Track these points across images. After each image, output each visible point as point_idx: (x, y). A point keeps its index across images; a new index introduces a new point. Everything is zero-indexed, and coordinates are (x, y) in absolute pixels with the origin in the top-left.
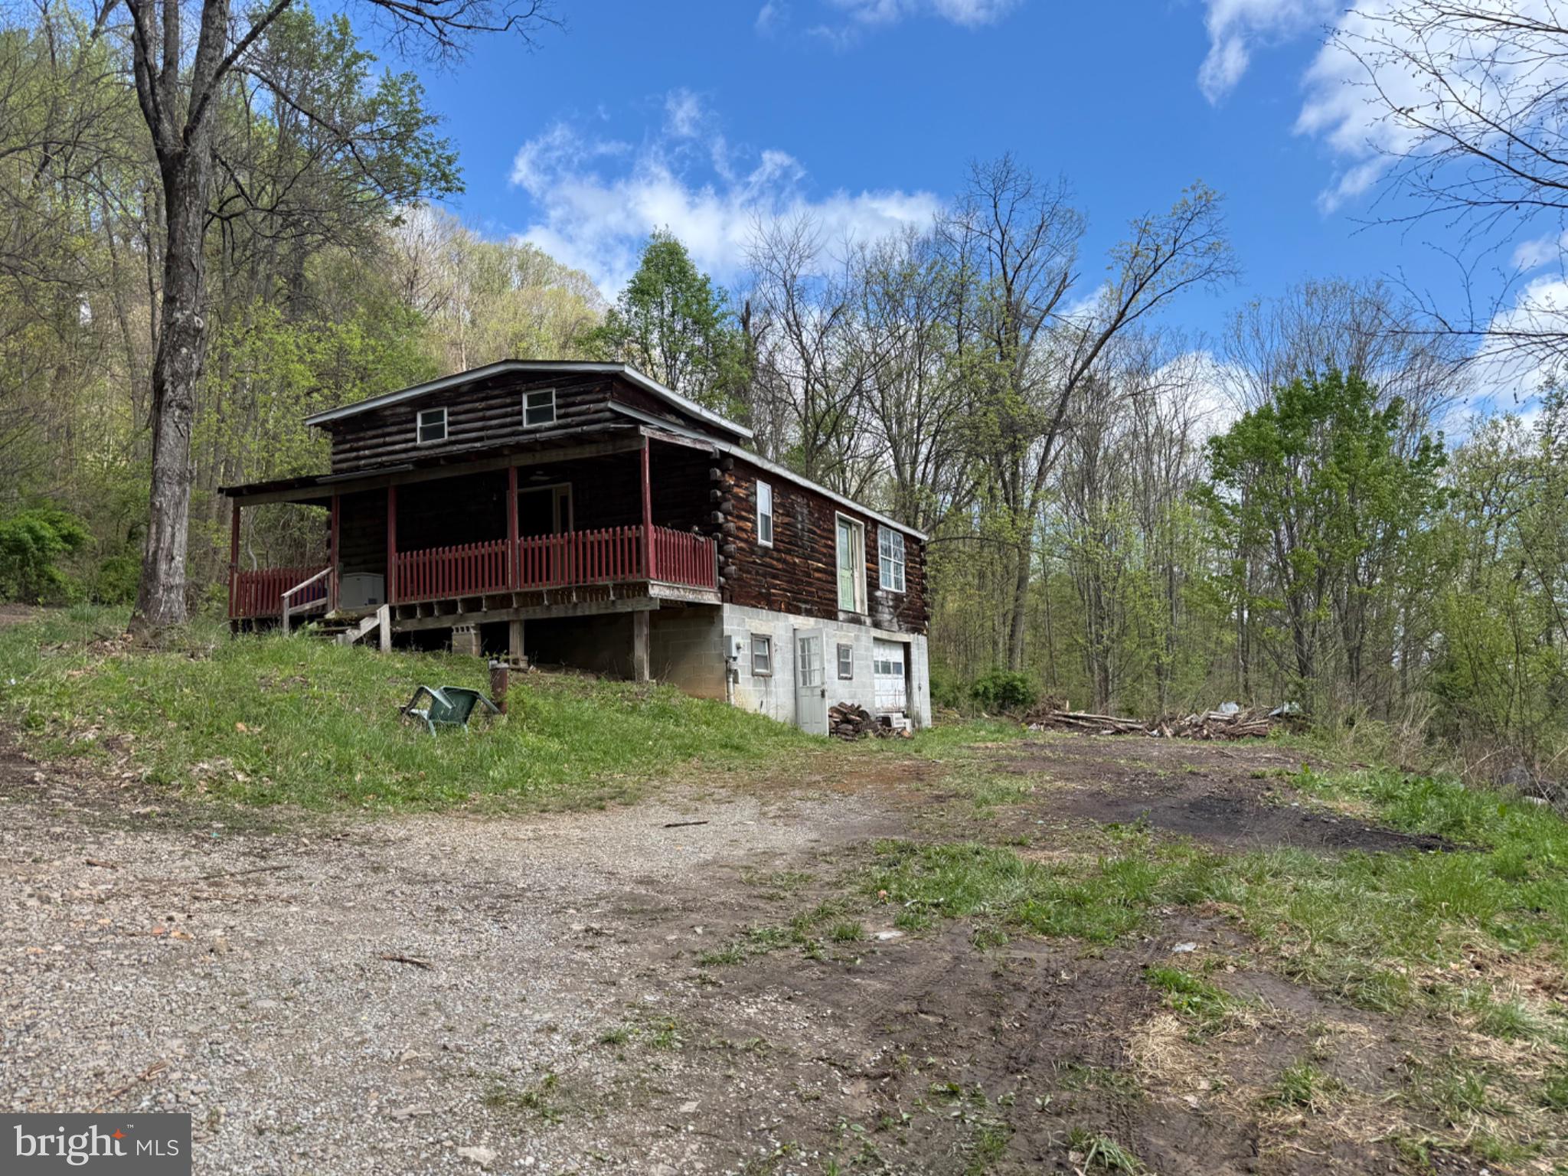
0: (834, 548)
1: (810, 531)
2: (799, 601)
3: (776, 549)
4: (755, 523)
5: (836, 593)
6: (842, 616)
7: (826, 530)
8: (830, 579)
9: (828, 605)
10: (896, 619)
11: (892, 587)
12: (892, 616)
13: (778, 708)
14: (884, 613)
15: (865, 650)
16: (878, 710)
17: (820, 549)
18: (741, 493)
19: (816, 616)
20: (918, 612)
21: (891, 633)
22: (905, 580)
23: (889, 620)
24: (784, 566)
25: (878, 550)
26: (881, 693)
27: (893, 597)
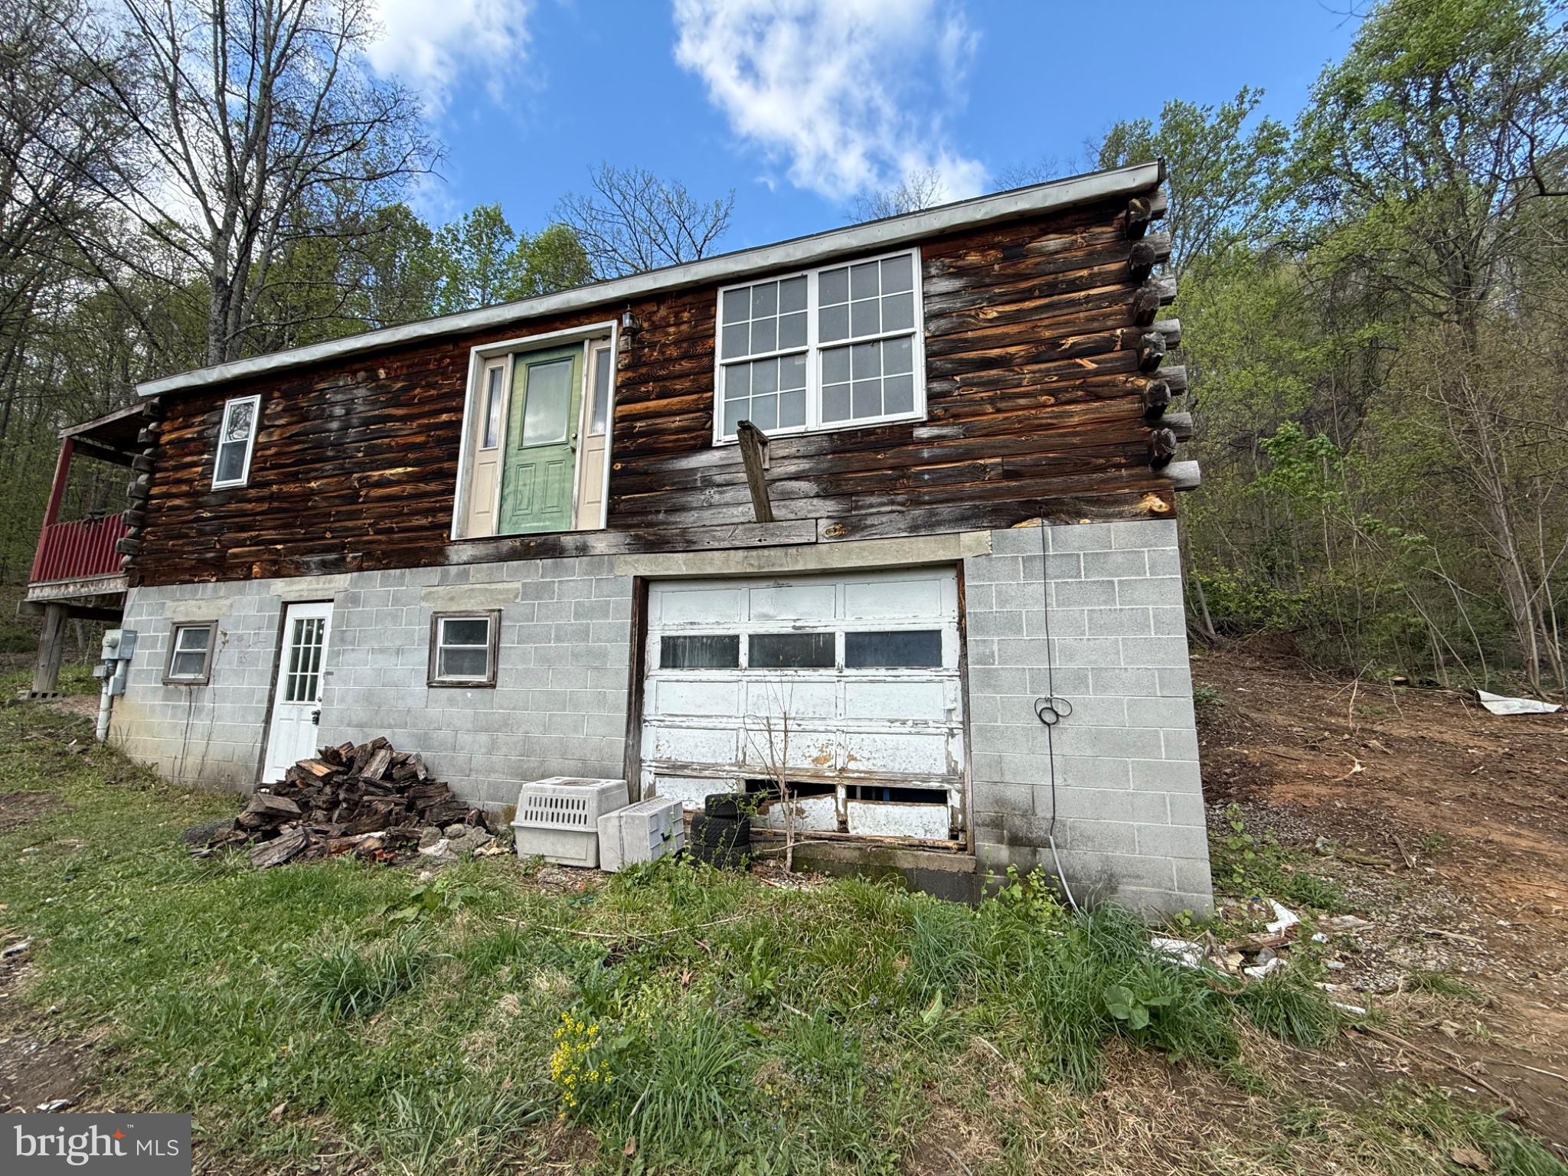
3: (255, 484)
4: (208, 464)
6: (467, 552)
7: (431, 400)
8: (432, 487)
9: (410, 540)
10: (830, 506)
11: (815, 421)
12: (801, 503)
13: (214, 736)
14: (727, 505)
15: (577, 615)
16: (674, 767)
17: (400, 441)
18: (188, 434)
19: (360, 569)
20: (1075, 446)
21: (772, 552)
22: (932, 375)
23: (764, 515)
24: (275, 504)
25: (712, 353)
26: (704, 722)
27: (812, 449)
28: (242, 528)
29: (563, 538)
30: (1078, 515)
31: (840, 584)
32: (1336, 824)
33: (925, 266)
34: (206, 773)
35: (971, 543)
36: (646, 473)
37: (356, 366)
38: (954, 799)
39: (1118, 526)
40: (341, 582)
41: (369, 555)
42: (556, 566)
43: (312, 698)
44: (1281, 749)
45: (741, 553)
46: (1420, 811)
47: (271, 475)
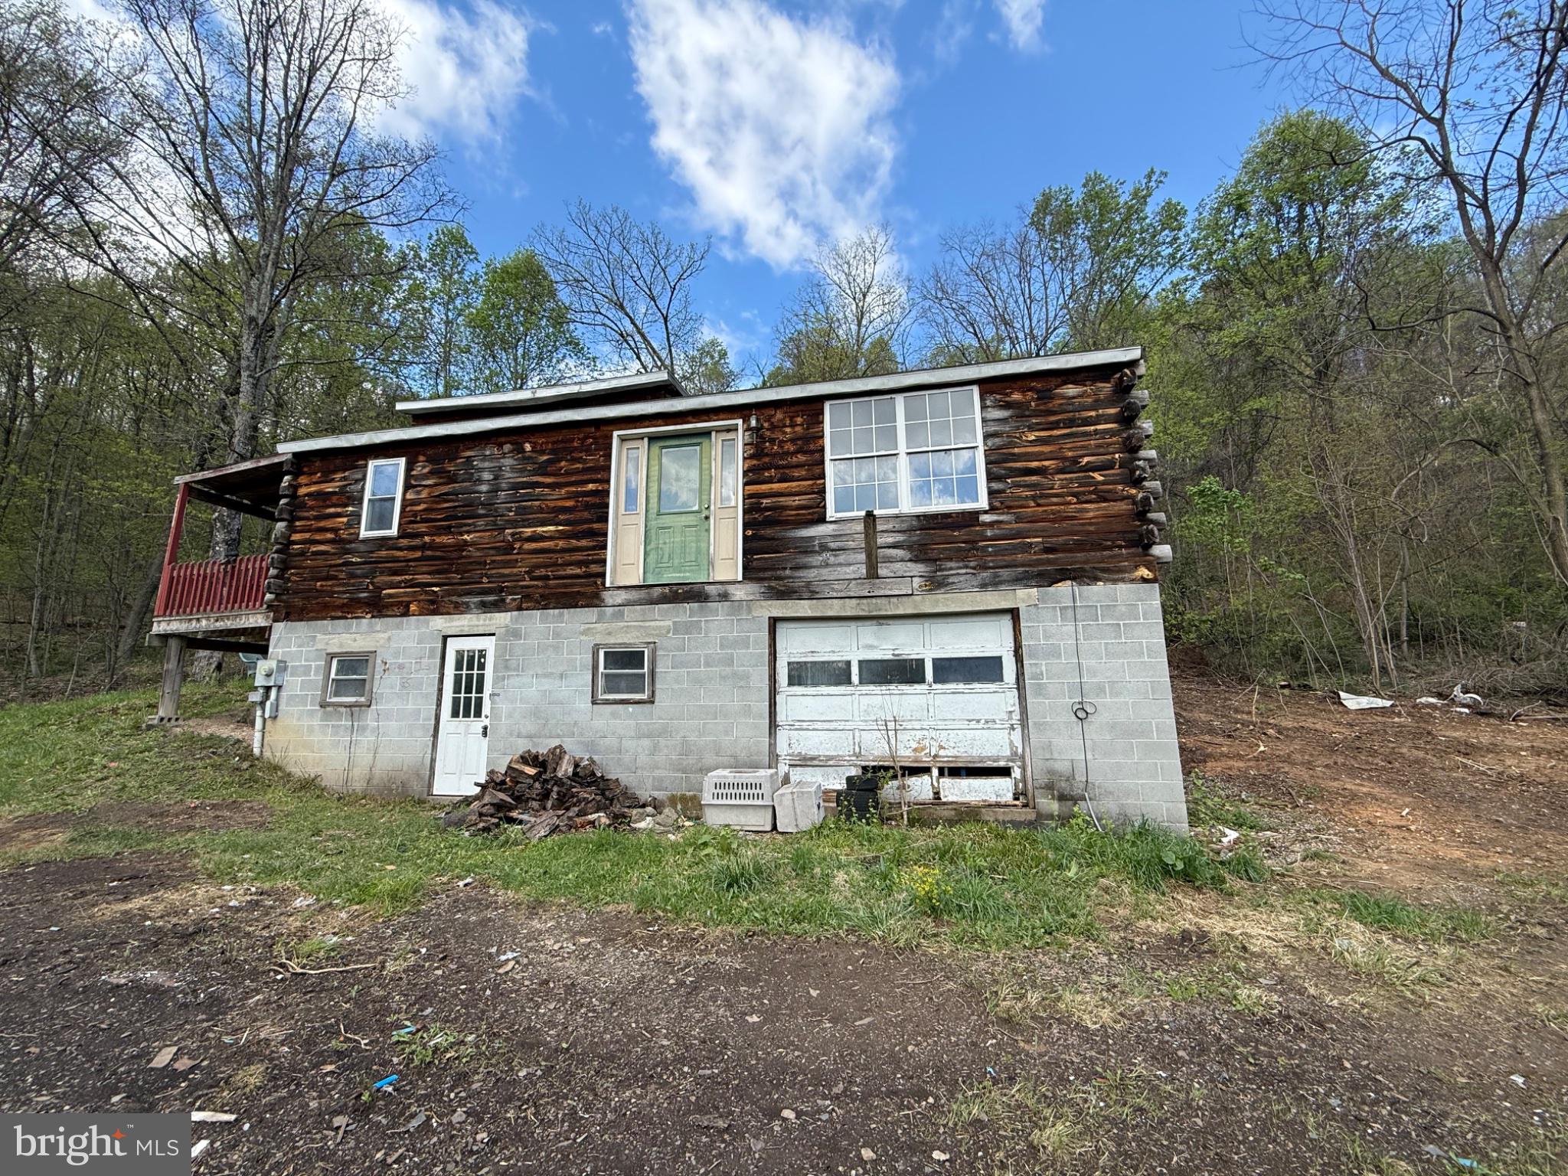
1: (516, 487)
3: (406, 535)
4: (358, 514)
5: (603, 562)
6: (622, 596)
7: (577, 472)
8: (584, 543)
9: (565, 586)
10: (919, 568)
11: (908, 505)
12: (898, 565)
13: (380, 750)
14: (840, 565)
15: (722, 647)
16: (805, 759)
17: (551, 504)
18: (329, 488)
19: (520, 609)
20: (1092, 532)
21: (879, 601)
22: (991, 477)
23: (872, 574)
24: (429, 553)
25: (822, 450)
26: (826, 726)
27: (904, 526)
28: (395, 573)
29: (707, 588)
30: (1096, 579)
31: (927, 624)
32: (1252, 785)
33: (982, 399)
34: (375, 782)
35: (1023, 597)
36: (773, 539)
37: (503, 440)
38: (1017, 773)
39: (1122, 587)
40: (501, 619)
41: (527, 597)
42: (701, 609)
43: (478, 714)
44: (1207, 738)
45: (854, 601)
46: (1304, 774)
47: (422, 528)
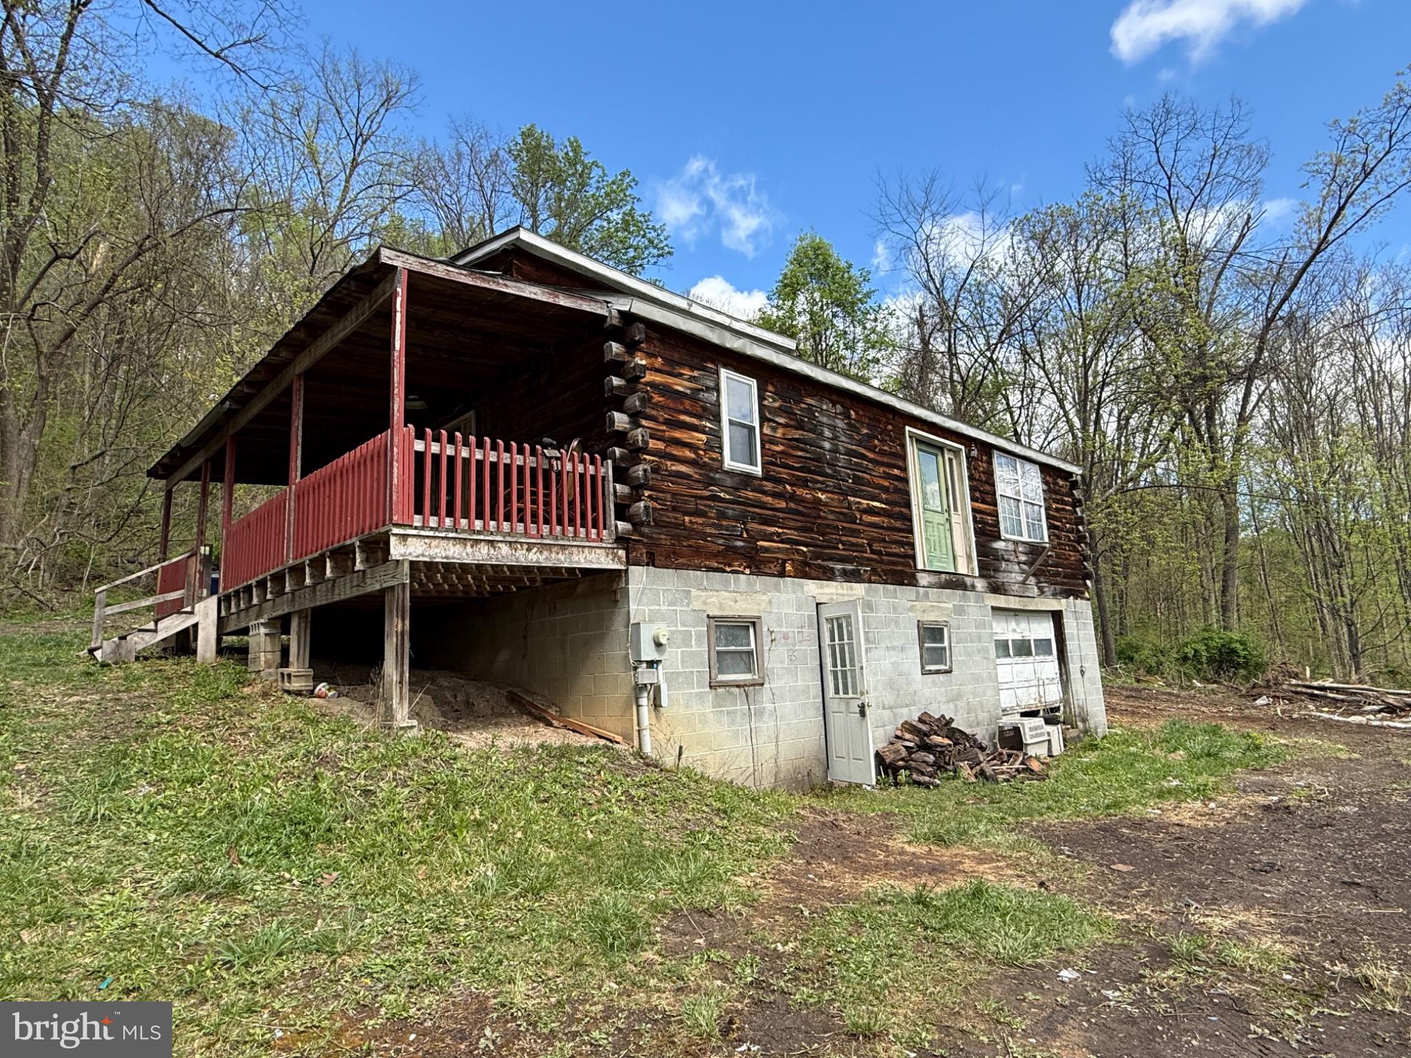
0: (906, 481)
1: (850, 453)
2: (831, 559)
3: (767, 477)
4: (717, 435)
5: (912, 546)
6: (928, 579)
7: (886, 454)
8: (898, 524)
10: (1033, 580)
11: (1025, 536)
13: (781, 737)
14: (1010, 572)
19: (870, 582)
20: (1073, 569)
21: (1026, 599)
22: (1048, 527)
23: (1022, 581)
24: (792, 505)
25: (994, 486)
28: (766, 521)
29: (965, 579)
30: (1078, 596)
33: (1040, 475)
35: (1063, 604)
37: (835, 398)
38: (1062, 709)
39: (1083, 602)
40: (858, 590)
41: (873, 571)
42: (965, 595)
43: (853, 691)
45: (1018, 599)
47: (784, 473)
